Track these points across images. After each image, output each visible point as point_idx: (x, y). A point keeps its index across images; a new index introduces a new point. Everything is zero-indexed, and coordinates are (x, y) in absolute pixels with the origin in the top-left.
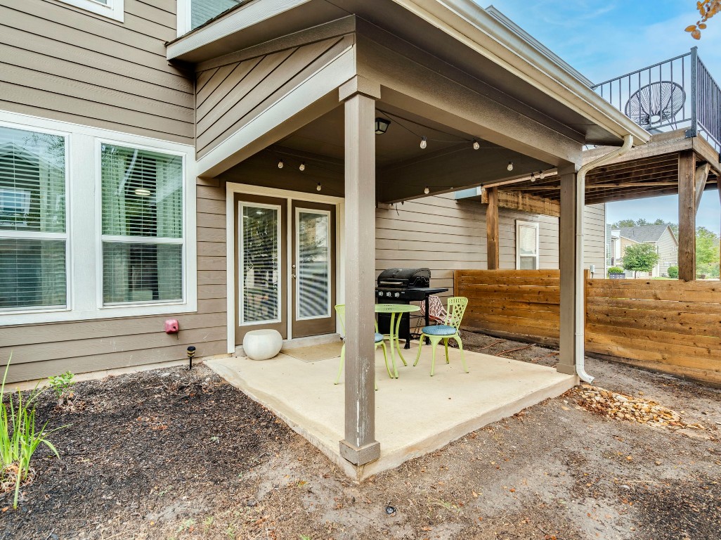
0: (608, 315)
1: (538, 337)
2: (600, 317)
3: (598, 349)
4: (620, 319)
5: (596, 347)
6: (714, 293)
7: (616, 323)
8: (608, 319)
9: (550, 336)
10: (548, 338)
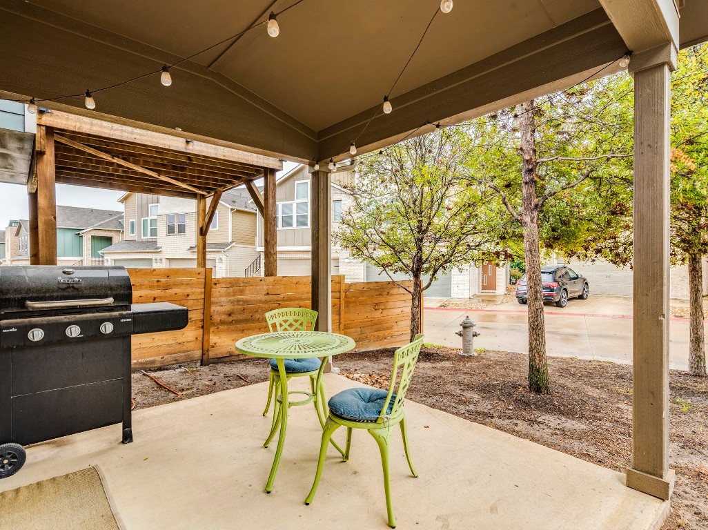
0: (230, 315)
1: (152, 359)
2: (224, 317)
3: (221, 353)
4: (241, 317)
5: (218, 352)
6: (297, 286)
7: (237, 322)
8: (230, 319)
9: (169, 354)
10: (166, 357)
